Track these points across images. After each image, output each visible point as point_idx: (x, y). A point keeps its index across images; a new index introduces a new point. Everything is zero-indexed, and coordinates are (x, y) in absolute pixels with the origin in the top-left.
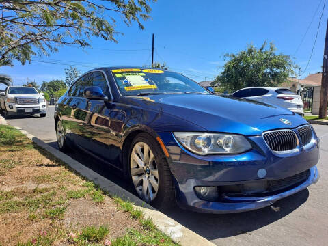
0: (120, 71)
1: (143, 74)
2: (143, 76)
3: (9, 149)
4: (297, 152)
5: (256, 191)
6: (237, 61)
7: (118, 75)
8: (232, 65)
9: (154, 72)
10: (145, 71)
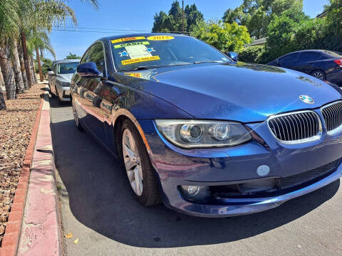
0: (120, 40)
1: (147, 43)
2: (146, 46)
4: (318, 141)
7: (116, 47)
9: (161, 39)
10: (150, 38)
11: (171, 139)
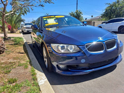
0: (46, 17)
1: (55, 18)
2: (54, 19)
3: (15, 46)
5: (83, 67)
6: (111, 6)
7: (44, 19)
8: (108, 8)
9: (60, 17)
10: (56, 17)
11: (55, 50)
